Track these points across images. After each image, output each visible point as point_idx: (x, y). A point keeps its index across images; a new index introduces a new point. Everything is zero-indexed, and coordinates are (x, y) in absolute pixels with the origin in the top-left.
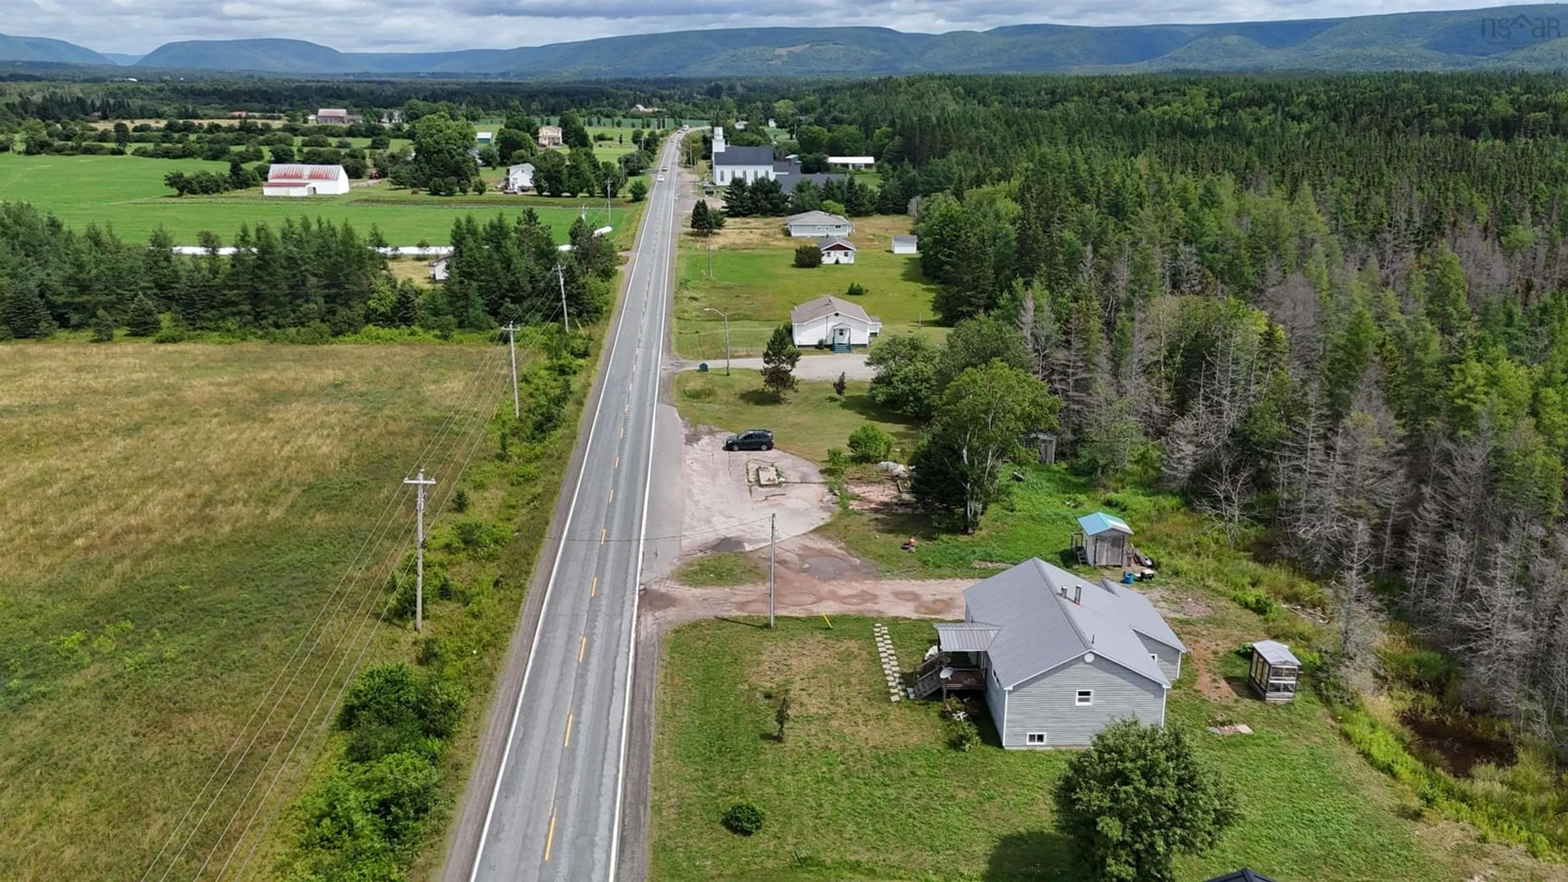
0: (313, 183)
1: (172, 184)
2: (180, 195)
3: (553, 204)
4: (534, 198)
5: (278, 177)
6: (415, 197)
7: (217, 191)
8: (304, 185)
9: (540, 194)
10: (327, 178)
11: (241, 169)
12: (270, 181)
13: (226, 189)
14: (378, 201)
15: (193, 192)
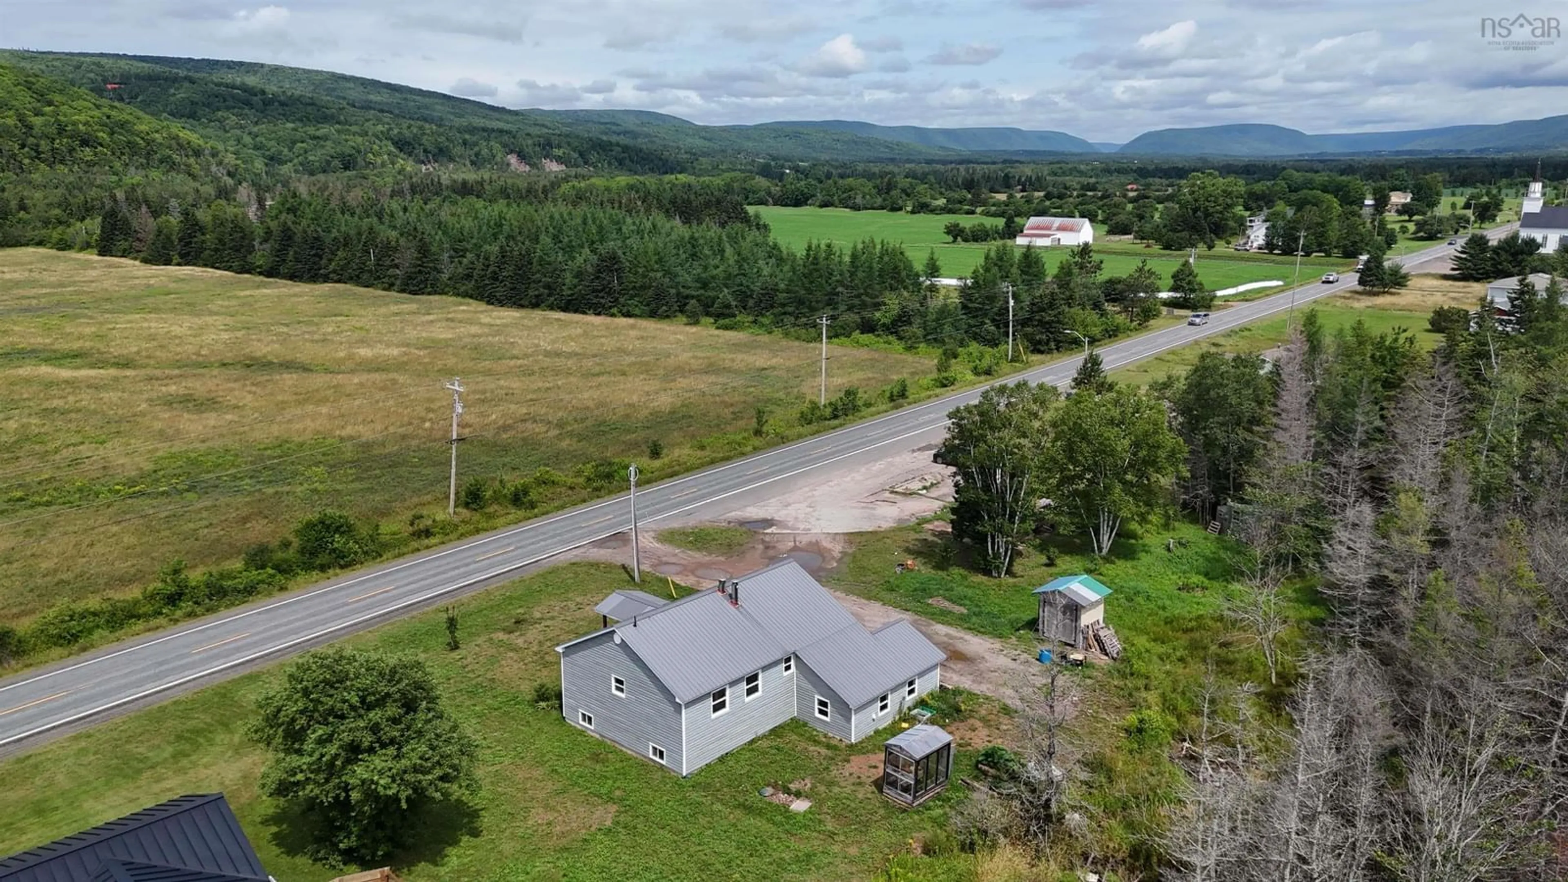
0: (1059, 235)
1: (948, 233)
2: (954, 242)
3: (1283, 263)
4: (1266, 256)
5: (1032, 228)
6: (1148, 250)
7: (985, 240)
8: (1048, 236)
9: (1271, 253)
10: (1071, 230)
11: (1013, 222)
12: (1025, 232)
13: (995, 239)
14: (1114, 253)
15: (966, 240)
